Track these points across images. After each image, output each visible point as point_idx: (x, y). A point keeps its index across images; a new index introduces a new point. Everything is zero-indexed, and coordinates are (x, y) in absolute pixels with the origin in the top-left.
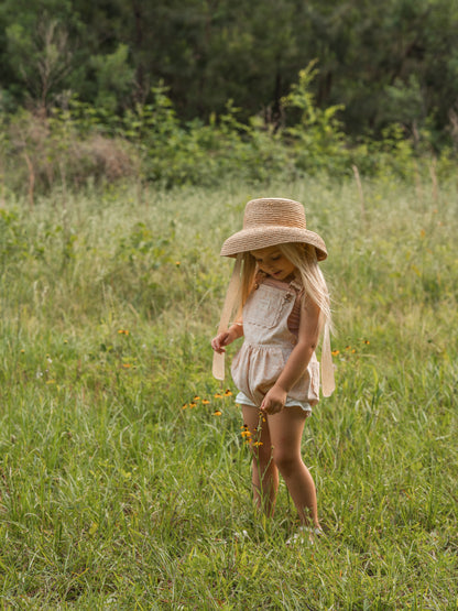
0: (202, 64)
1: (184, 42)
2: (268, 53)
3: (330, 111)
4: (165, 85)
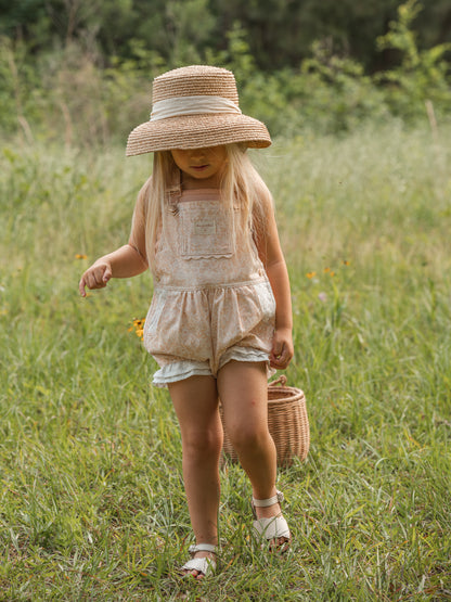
3: (436, 52)
4: (242, 27)
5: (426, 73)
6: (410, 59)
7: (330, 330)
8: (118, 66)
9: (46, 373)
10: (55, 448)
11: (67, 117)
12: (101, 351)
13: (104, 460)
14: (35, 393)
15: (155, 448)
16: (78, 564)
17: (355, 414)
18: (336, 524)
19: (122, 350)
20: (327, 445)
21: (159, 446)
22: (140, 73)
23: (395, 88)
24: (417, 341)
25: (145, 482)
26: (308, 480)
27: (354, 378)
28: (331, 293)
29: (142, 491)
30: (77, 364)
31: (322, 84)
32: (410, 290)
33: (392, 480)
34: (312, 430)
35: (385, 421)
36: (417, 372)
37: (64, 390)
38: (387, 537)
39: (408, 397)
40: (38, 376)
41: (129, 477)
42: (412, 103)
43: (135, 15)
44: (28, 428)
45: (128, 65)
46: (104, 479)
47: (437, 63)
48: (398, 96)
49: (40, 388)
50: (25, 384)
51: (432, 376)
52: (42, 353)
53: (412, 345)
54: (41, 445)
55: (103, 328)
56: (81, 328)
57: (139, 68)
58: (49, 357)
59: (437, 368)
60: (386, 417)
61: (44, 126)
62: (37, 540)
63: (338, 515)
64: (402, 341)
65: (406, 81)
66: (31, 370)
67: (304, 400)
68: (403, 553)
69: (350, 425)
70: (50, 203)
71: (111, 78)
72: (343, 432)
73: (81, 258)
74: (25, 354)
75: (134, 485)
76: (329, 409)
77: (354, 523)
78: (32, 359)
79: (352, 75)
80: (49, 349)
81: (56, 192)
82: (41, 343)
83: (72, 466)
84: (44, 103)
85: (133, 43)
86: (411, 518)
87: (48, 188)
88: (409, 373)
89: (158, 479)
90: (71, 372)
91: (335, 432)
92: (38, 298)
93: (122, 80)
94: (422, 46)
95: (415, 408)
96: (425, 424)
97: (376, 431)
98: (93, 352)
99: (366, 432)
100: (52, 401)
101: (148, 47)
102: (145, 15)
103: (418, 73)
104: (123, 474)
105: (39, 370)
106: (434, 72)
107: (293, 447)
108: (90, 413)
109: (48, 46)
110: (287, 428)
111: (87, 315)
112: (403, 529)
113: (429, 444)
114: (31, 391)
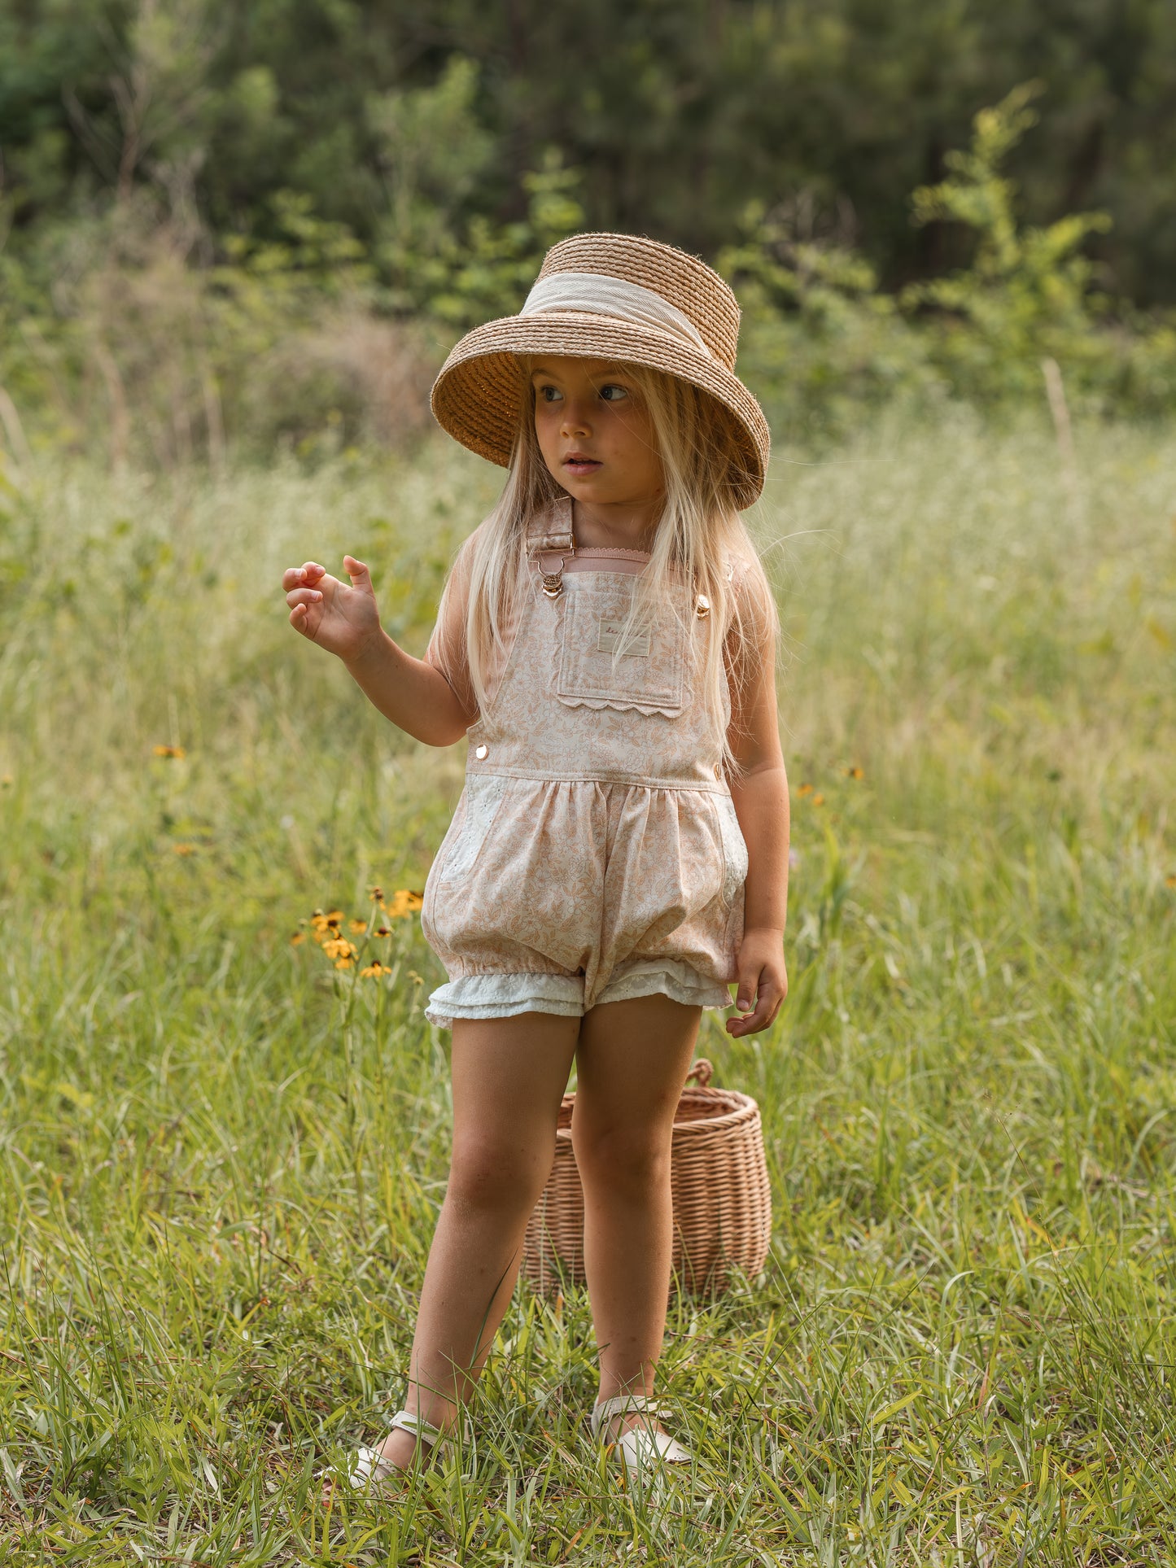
0: (697, 113)
1: (638, 51)
2: (893, 74)
3: (1066, 233)
4: (565, 166)
5: (1035, 288)
6: (995, 252)
7: (815, 944)
8: (244, 261)
9: (83, 1052)
10: (110, 1242)
11: (113, 391)
12: (221, 992)
13: (239, 1276)
14: (54, 1101)
15: (371, 1246)
16: (181, 1540)
17: (884, 1159)
18: (845, 1439)
19: (275, 993)
20: (814, 1239)
21: (382, 1238)
22: (304, 279)
23: (954, 327)
24: (1036, 973)
25: (347, 1330)
26: (770, 1326)
27: (878, 1067)
28: (816, 849)
29: (341, 1353)
30: (160, 1028)
31: (770, 314)
32: (1016, 842)
33: (985, 1327)
34: (776, 1200)
35: (962, 1180)
36: (1037, 1053)
37: (129, 1093)
38: (975, 1475)
39: (1016, 1118)
40: (60, 1057)
41: (307, 1319)
42: (997, 365)
43: (285, 128)
44: (35, 1192)
45: (271, 258)
46: (242, 1324)
47: (1062, 261)
48: (963, 345)
49: (68, 1088)
50: (26, 1079)
51: (1075, 1062)
52: (70, 998)
53: (1020, 984)
54: (76, 1237)
55: (223, 936)
56: (165, 935)
57: (298, 267)
58: (87, 1010)
59: (1087, 1041)
60: (963, 1166)
61: (51, 414)
62: (70, 1479)
63: (851, 1420)
64: (998, 974)
65: (985, 309)
66: (40, 1044)
67: (757, 1123)
68: (1017, 1514)
69: (868, 1186)
70: (76, 613)
71: (222, 291)
72: (854, 1206)
73: (170, 755)
74: (23, 1001)
75: (321, 1339)
76: (816, 1145)
77: (891, 1436)
78: (42, 1014)
79: (850, 293)
80: (87, 991)
81: (91, 583)
82: (65, 970)
83: (160, 1291)
84: (50, 353)
85: (282, 200)
86: (1035, 1424)
87: (71, 575)
88: (1020, 1054)
89: (384, 1323)
90: (146, 1046)
91: (834, 1206)
92: (50, 856)
93: (253, 296)
94: (1026, 219)
95: (1036, 1146)
96: (1063, 1184)
97: (936, 1203)
98: (199, 996)
99: (912, 1207)
100: (100, 1123)
101: (319, 213)
102: (312, 129)
103: (1015, 288)
104: (291, 1312)
105: (61, 1041)
106: (1056, 287)
107: (727, 1243)
108: (199, 1155)
109: (61, 207)
110: (714, 1194)
111: (181, 902)
112: (1019, 1454)
113: (1074, 1235)
114: (41, 1097)
